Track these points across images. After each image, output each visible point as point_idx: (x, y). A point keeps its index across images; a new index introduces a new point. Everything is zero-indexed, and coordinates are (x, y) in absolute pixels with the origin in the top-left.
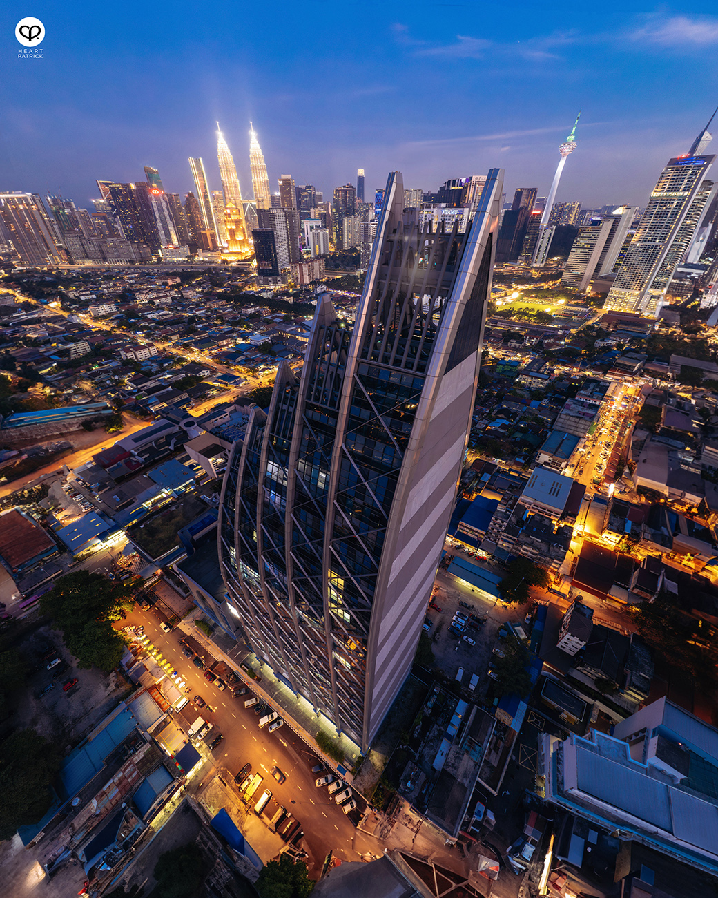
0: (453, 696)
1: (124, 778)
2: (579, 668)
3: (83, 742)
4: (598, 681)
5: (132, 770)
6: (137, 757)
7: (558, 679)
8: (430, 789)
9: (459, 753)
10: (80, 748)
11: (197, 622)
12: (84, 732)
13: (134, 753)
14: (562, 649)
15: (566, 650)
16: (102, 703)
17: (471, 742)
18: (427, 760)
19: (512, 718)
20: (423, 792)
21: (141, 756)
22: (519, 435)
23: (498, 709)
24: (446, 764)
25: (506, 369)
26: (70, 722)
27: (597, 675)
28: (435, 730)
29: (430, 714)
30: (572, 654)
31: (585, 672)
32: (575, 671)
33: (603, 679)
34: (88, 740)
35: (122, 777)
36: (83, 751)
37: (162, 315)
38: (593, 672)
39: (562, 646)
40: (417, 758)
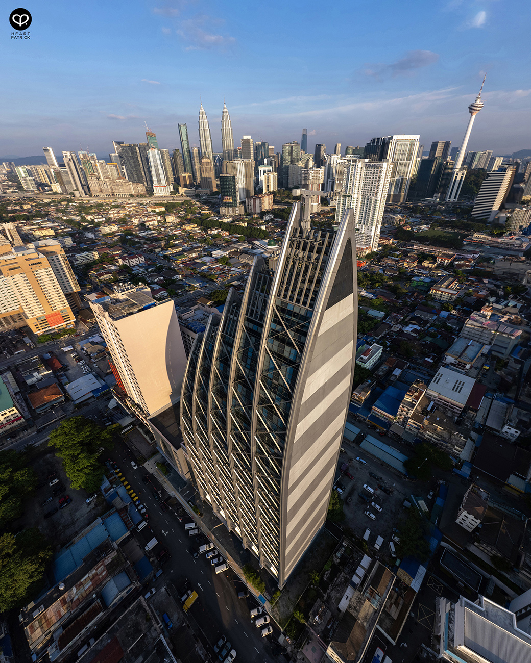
0: (359, 551)
1: (96, 575)
2: (476, 544)
3: (69, 544)
4: (494, 558)
5: (102, 569)
6: (106, 560)
7: (456, 551)
8: (335, 626)
9: (361, 599)
10: (66, 548)
11: (158, 464)
12: (70, 536)
13: (104, 557)
14: (461, 525)
15: (464, 526)
16: (85, 516)
17: (372, 592)
18: (333, 601)
19: (412, 579)
20: (329, 627)
21: (110, 560)
22: (429, 340)
23: (399, 569)
24: (350, 607)
25: (419, 284)
26: (61, 527)
27: (493, 553)
28: (342, 576)
29: (339, 563)
30: (470, 531)
31: (481, 548)
32: (472, 546)
33: (498, 556)
34: (72, 543)
35: (95, 574)
36: (69, 550)
37: (150, 234)
38: (489, 549)
39: (460, 522)
40: (325, 598)
